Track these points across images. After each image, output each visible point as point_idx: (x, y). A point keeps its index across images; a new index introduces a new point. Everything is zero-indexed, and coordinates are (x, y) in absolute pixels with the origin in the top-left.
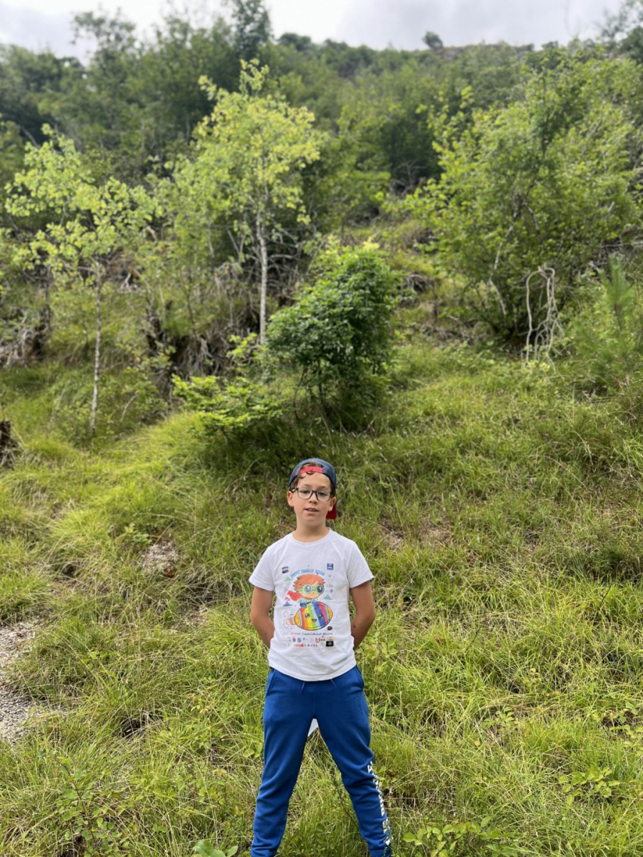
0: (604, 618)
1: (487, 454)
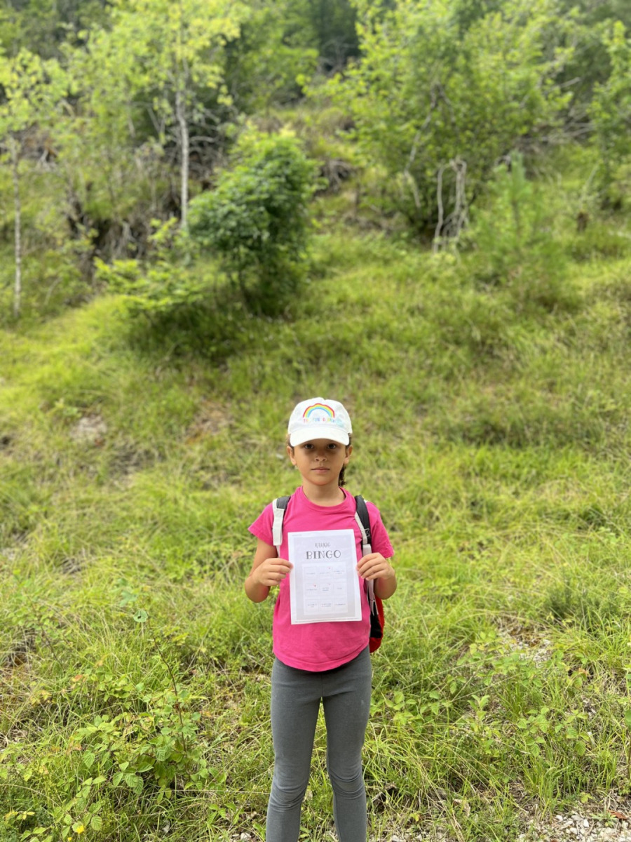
0: (473, 474)
1: (391, 339)
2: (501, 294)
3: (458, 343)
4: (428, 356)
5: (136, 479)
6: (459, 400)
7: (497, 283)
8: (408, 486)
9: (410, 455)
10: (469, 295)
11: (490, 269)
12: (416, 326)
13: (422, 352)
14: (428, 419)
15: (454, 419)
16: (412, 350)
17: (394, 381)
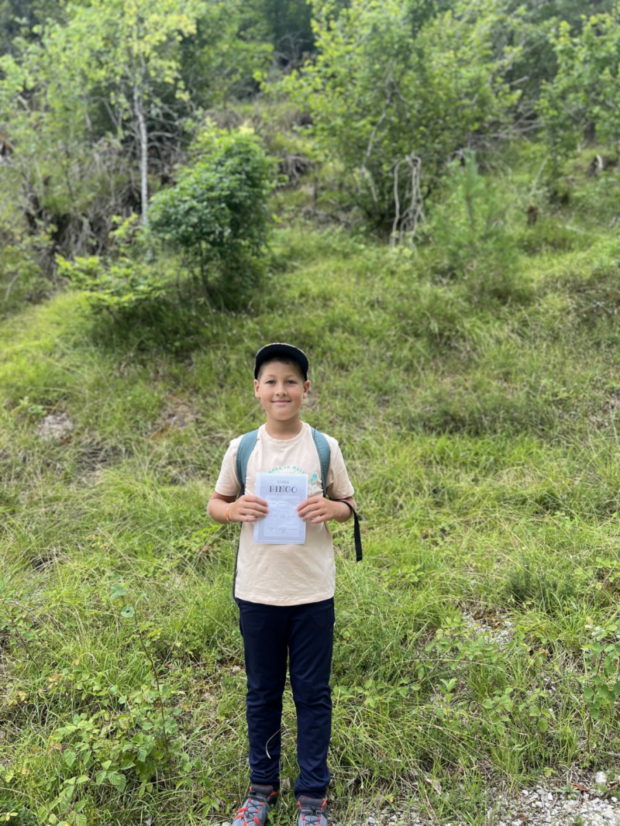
0: (434, 462)
1: (352, 332)
2: (456, 287)
3: (417, 335)
4: (388, 348)
5: (103, 475)
6: (419, 390)
7: (453, 276)
8: (372, 475)
9: (374, 445)
10: (427, 287)
11: (446, 262)
12: (376, 319)
13: (383, 345)
14: (390, 410)
15: (415, 410)
16: (373, 342)
17: (356, 372)
